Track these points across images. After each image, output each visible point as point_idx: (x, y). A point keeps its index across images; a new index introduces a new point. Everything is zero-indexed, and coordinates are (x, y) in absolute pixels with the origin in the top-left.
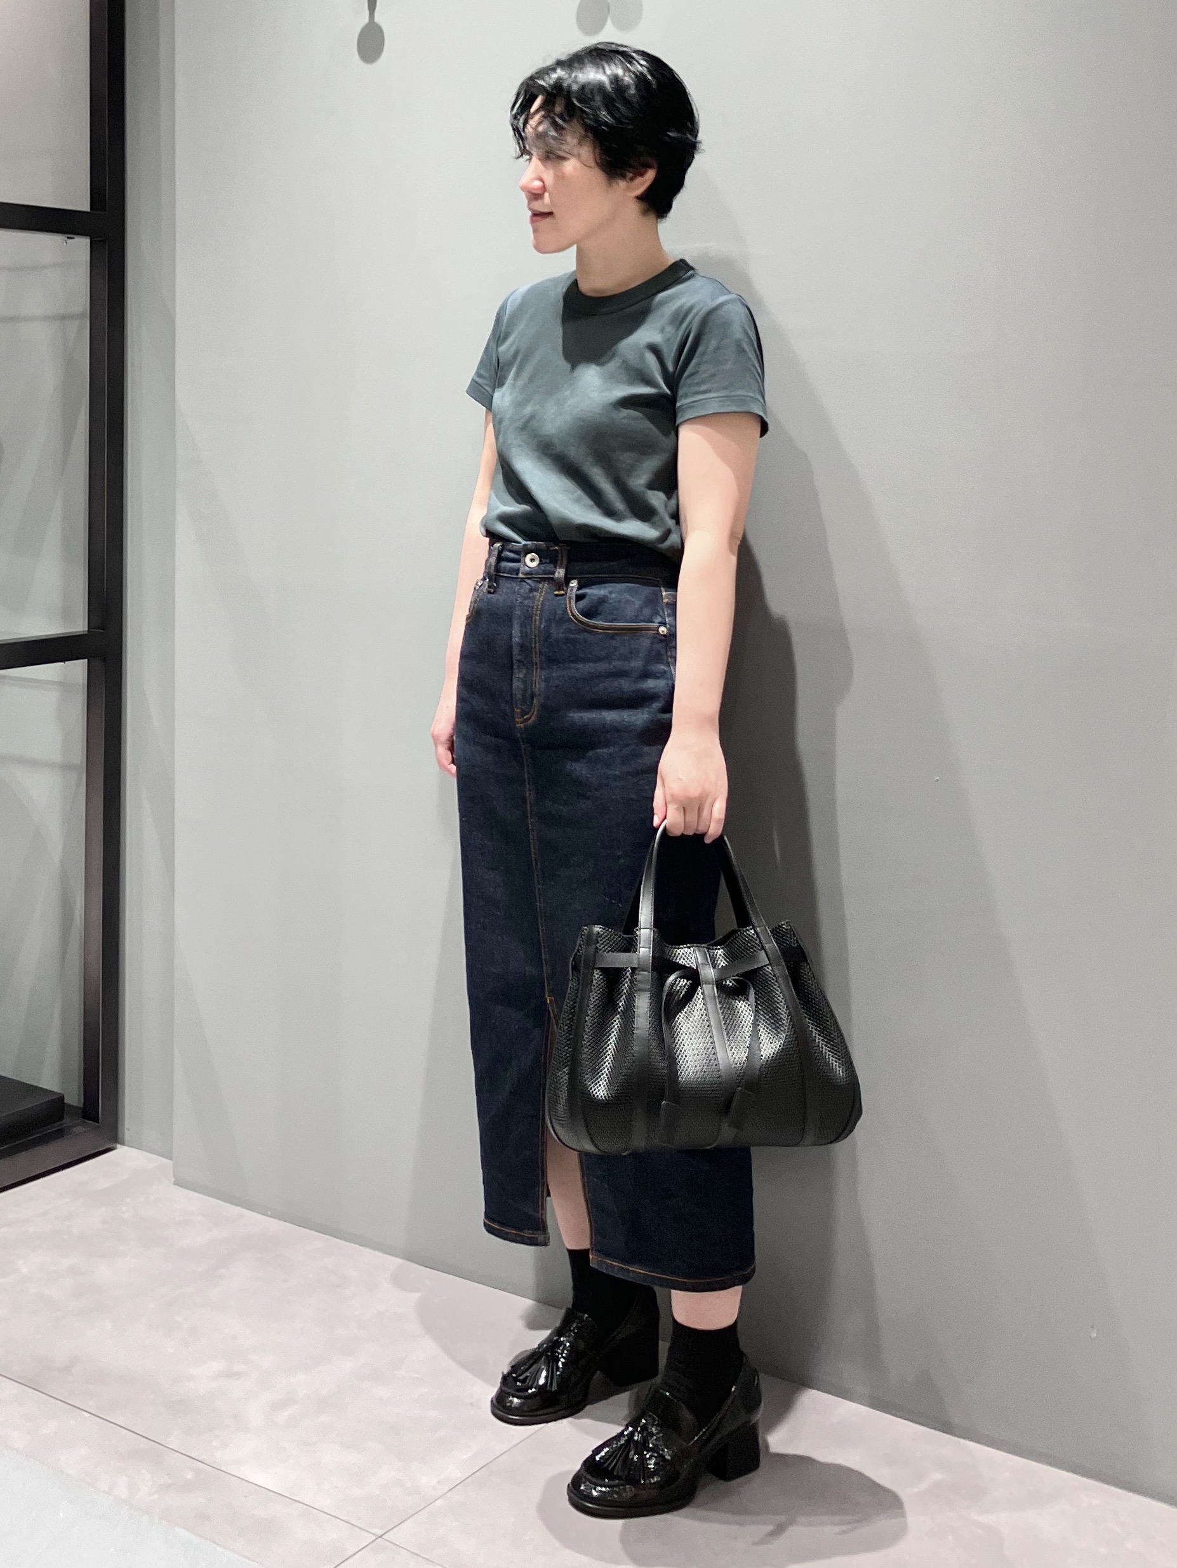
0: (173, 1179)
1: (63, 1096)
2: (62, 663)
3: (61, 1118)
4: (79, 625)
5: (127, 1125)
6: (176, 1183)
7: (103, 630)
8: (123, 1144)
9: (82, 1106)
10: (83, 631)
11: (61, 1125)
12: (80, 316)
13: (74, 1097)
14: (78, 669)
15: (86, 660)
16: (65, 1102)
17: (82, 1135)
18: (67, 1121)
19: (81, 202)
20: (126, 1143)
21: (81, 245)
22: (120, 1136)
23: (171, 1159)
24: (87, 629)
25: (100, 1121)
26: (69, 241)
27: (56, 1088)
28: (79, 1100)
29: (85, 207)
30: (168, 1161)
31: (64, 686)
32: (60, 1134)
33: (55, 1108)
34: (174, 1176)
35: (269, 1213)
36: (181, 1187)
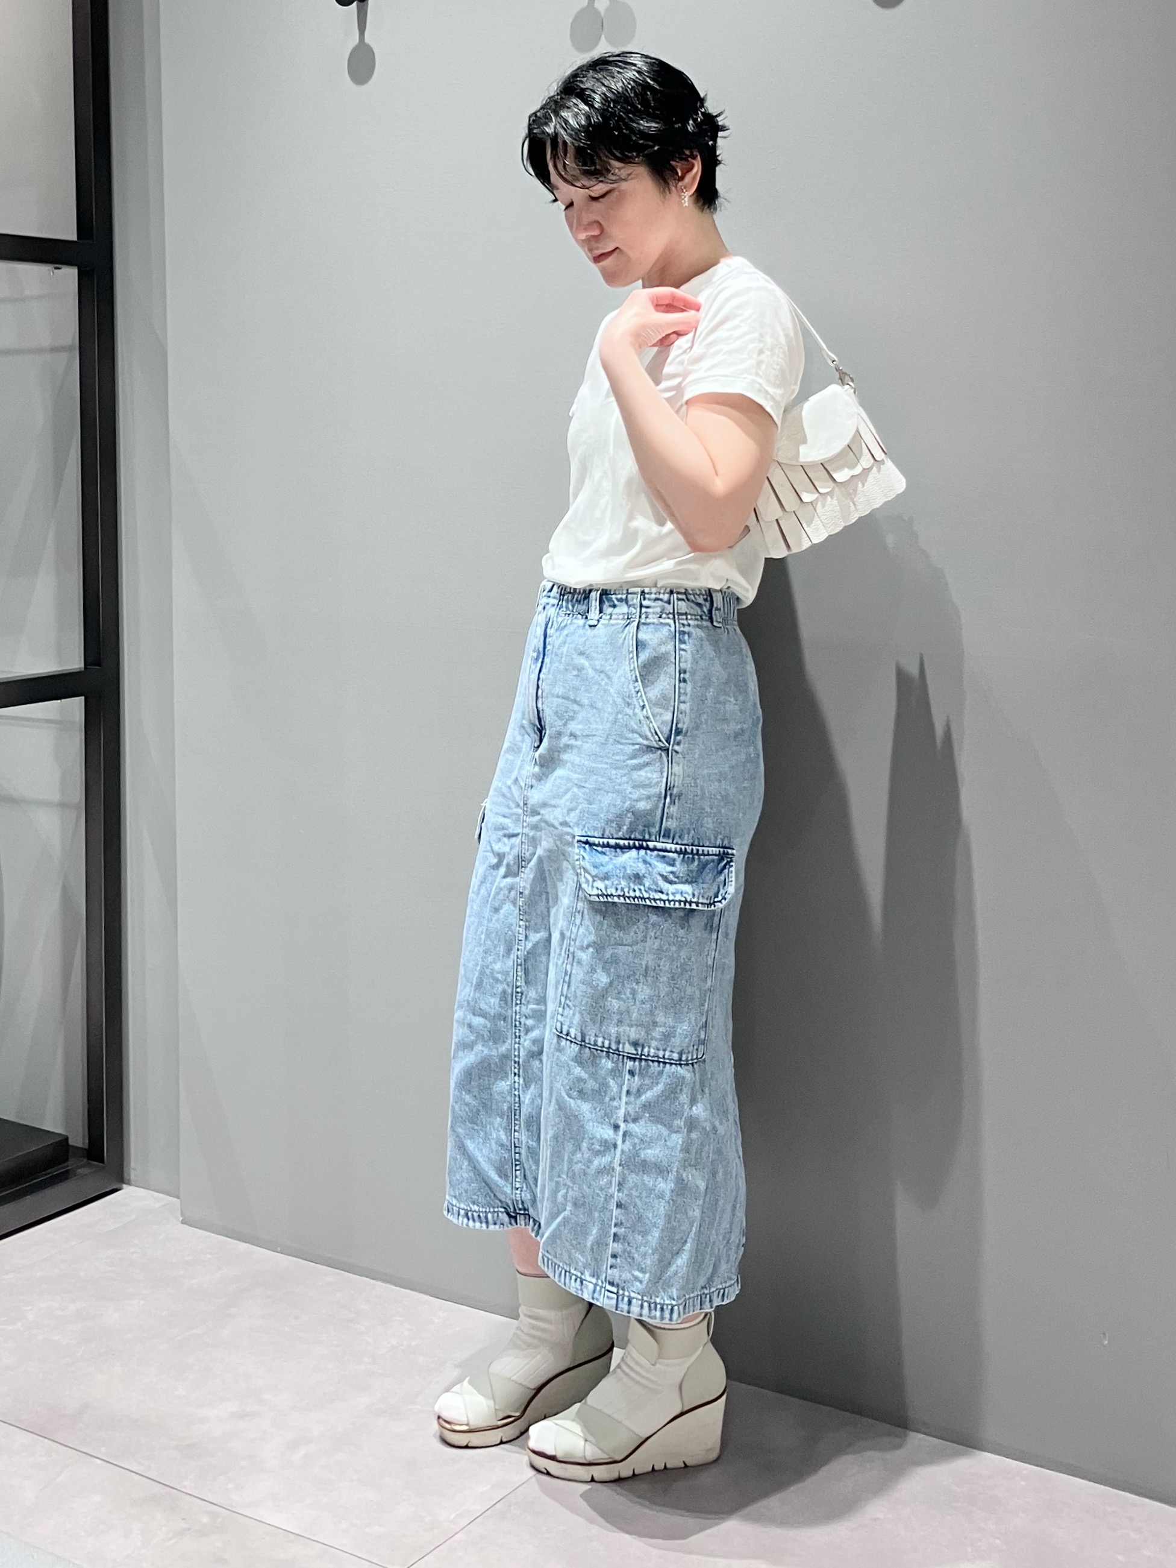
0: (181, 1219)
1: (67, 1139)
2: (59, 701)
3: (66, 1160)
4: (75, 662)
5: (133, 1164)
6: (183, 1222)
7: (99, 665)
8: (129, 1183)
9: (86, 1146)
10: (80, 668)
11: (68, 1166)
12: (70, 349)
13: (78, 1139)
14: (75, 706)
15: (83, 698)
16: (71, 1142)
17: (86, 1176)
18: (71, 1163)
19: (70, 233)
20: (133, 1183)
21: (69, 275)
22: (125, 1175)
23: (179, 1198)
24: (82, 665)
25: (105, 1161)
26: (56, 271)
27: (59, 1130)
28: (84, 1144)
29: (73, 236)
30: (175, 1199)
31: (61, 724)
32: (64, 1177)
33: (61, 1149)
34: (182, 1215)
35: (279, 1249)
36: (191, 1226)
